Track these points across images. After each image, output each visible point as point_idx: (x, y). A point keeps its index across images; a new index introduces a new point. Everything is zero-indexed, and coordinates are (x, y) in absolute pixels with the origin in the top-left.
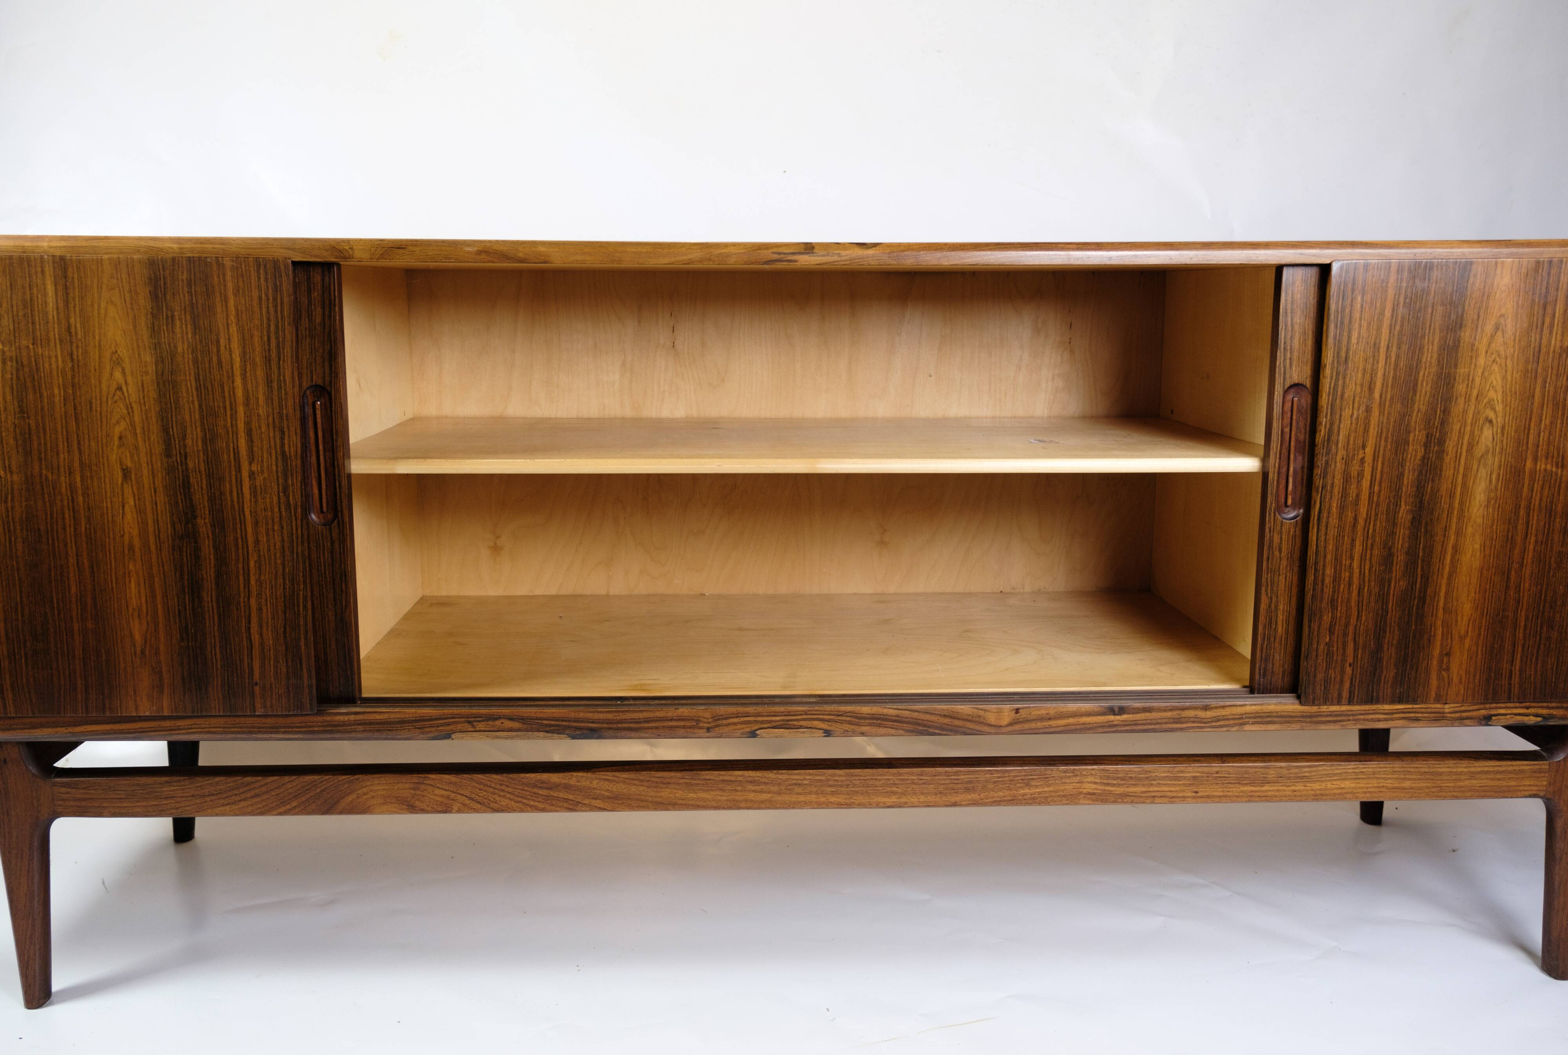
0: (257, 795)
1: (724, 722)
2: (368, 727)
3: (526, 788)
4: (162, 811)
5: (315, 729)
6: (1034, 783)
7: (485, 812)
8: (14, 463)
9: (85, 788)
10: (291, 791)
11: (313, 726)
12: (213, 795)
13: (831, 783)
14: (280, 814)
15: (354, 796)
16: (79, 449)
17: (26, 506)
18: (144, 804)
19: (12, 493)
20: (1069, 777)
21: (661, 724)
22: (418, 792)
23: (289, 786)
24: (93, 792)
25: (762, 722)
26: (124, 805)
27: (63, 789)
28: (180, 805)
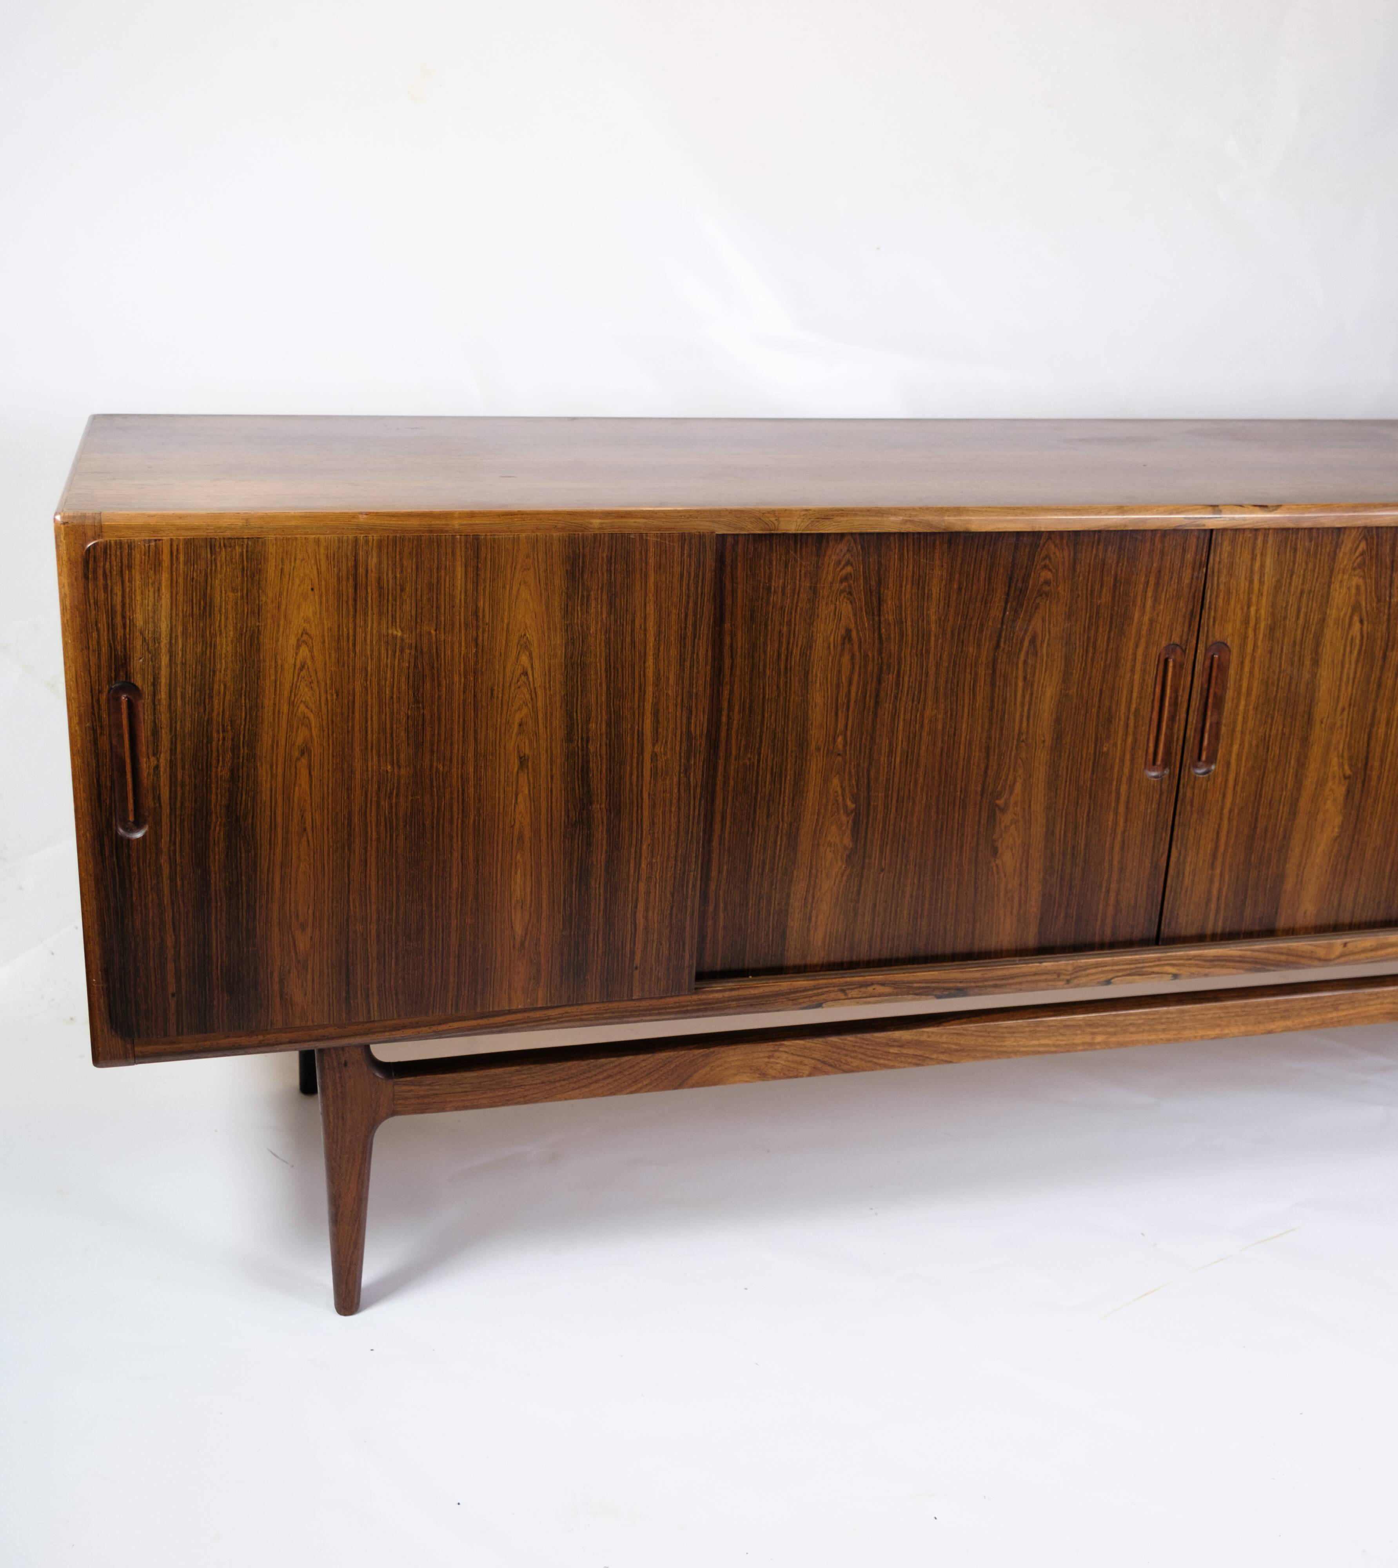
0: (609, 1076)
1: (1084, 973)
2: (741, 1003)
3: (878, 1048)
4: (508, 1100)
5: (689, 1008)
6: (1341, 1007)
7: (836, 1073)
8: (402, 756)
9: (429, 1085)
10: (644, 1069)
11: (687, 1006)
12: (564, 1080)
13: (1163, 1020)
14: (632, 1092)
15: (707, 1069)
16: (475, 738)
17: (412, 800)
18: (491, 1095)
19: (398, 788)
20: (1372, 1000)
21: (1024, 979)
22: (772, 1060)
23: (644, 1064)
24: (438, 1087)
25: (1118, 971)
26: (470, 1098)
27: (405, 1088)
28: (528, 1093)
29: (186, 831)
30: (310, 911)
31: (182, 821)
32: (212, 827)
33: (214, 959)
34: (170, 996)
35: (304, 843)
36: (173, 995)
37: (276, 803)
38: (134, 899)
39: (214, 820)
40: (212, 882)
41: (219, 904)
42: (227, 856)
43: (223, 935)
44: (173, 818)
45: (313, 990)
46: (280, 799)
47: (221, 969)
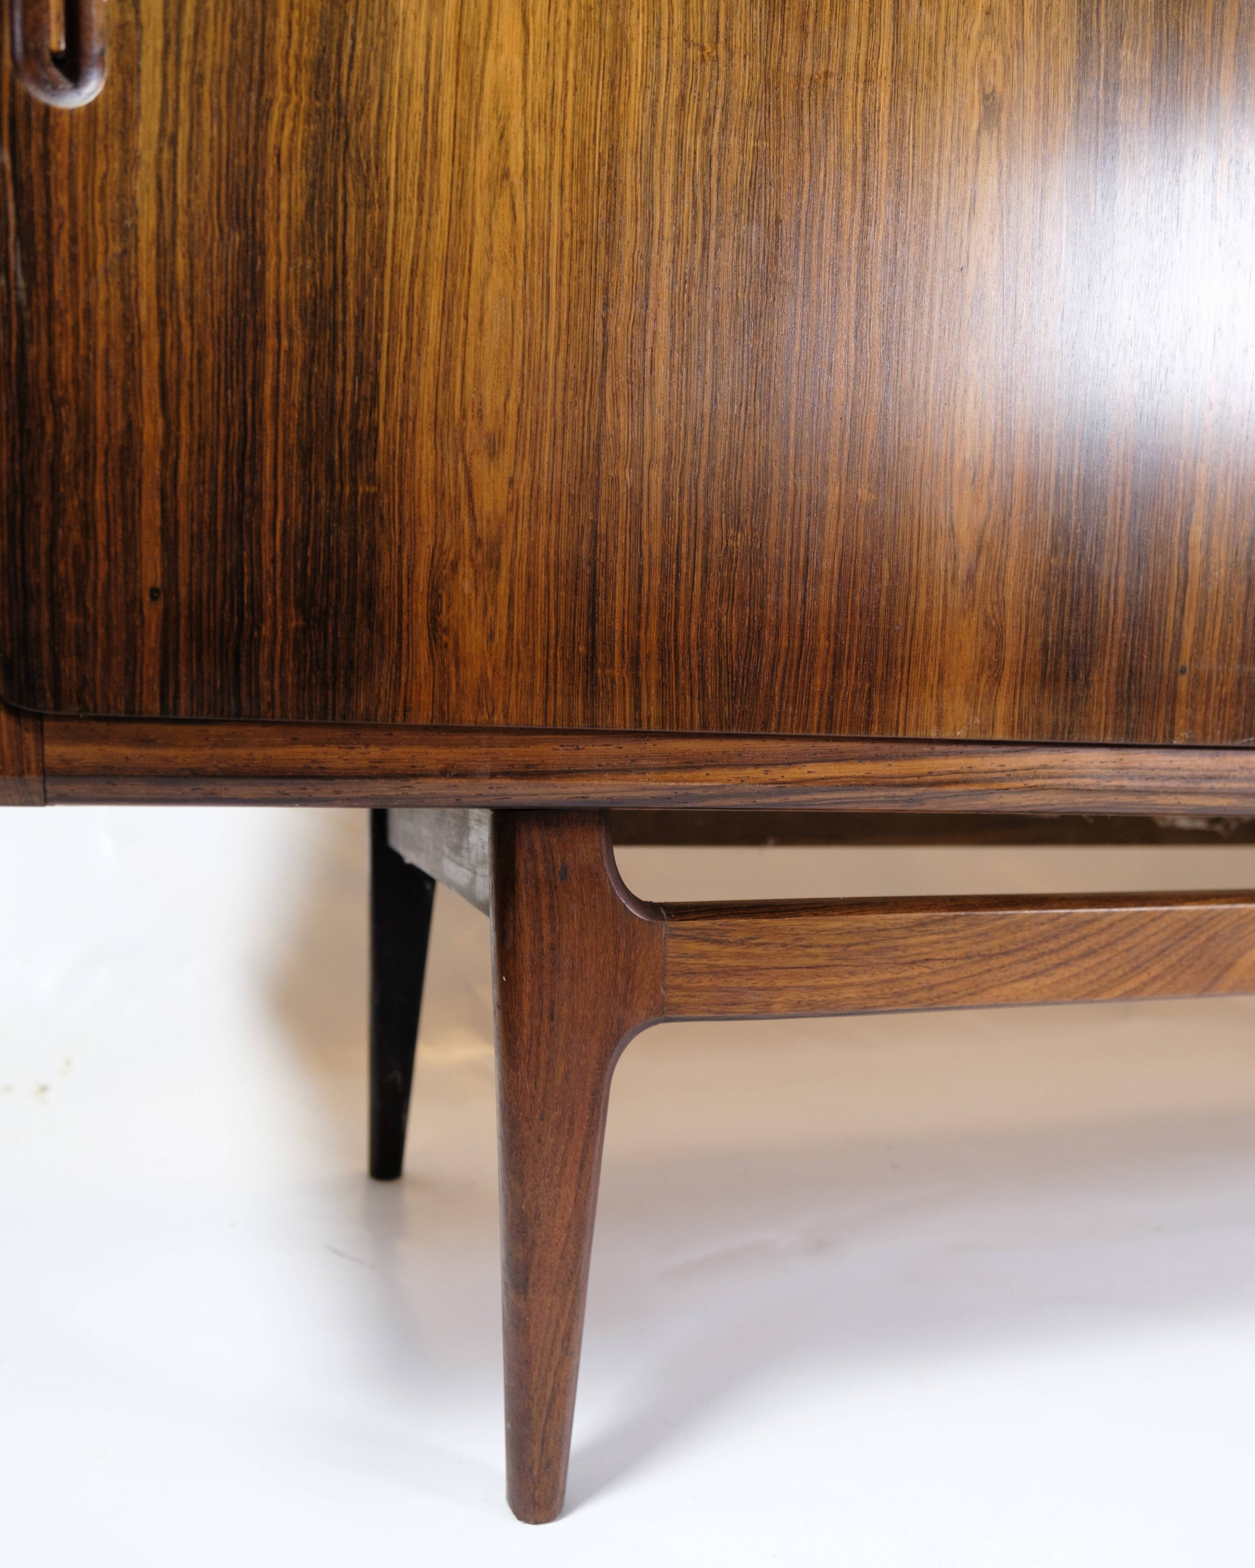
8: (738, 27)
9: (742, 942)
16: (896, 19)
17: (756, 149)
18: (866, 978)
24: (759, 950)
26: (823, 982)
27: (692, 947)
28: (939, 979)
29: (206, 114)
30: (512, 407)
31: (198, 80)
32: (275, 118)
33: (268, 505)
34: (147, 598)
35: (504, 211)
36: (154, 593)
37: (438, 84)
38: (57, 288)
39: (281, 95)
40: (270, 275)
41: (285, 343)
42: (310, 207)
43: (293, 439)
44: (171, 68)
45: (510, 627)
46: (449, 78)
47: (284, 533)
